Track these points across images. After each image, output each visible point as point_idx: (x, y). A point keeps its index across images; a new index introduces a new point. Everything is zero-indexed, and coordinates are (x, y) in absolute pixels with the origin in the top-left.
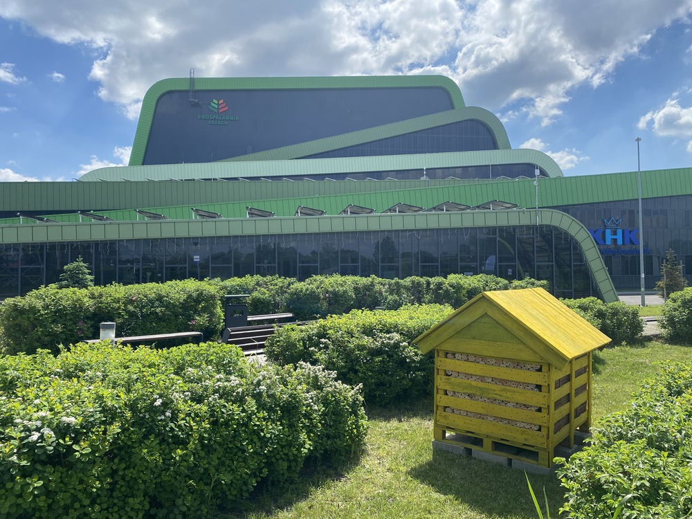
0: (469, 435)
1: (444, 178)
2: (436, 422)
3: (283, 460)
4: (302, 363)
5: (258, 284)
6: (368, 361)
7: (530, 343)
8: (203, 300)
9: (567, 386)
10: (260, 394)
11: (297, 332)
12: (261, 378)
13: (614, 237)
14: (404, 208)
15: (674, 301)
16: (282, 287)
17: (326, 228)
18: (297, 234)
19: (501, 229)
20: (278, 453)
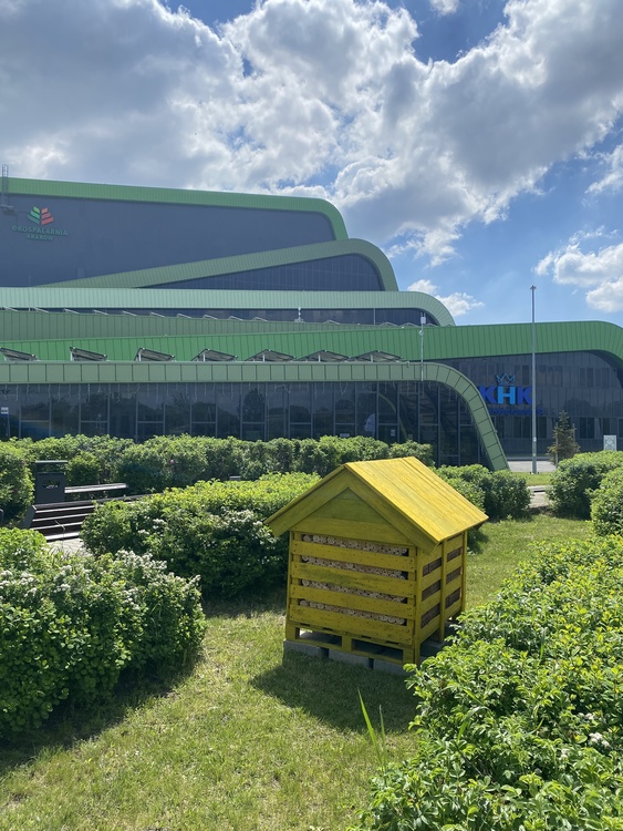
0: (326, 632)
1: (321, 321)
2: (288, 618)
3: (91, 676)
4: (123, 551)
5: (82, 446)
6: (212, 545)
7: (396, 523)
8: (4, 467)
9: (437, 571)
10: (62, 594)
11: (124, 510)
12: (63, 573)
13: (507, 395)
14: (273, 356)
15: (563, 469)
16: (113, 451)
17: (174, 377)
18: (136, 384)
19: (382, 384)
20: (84, 668)
